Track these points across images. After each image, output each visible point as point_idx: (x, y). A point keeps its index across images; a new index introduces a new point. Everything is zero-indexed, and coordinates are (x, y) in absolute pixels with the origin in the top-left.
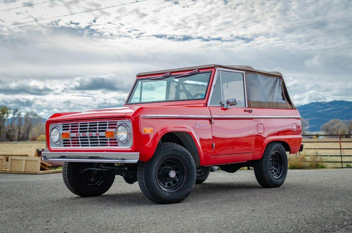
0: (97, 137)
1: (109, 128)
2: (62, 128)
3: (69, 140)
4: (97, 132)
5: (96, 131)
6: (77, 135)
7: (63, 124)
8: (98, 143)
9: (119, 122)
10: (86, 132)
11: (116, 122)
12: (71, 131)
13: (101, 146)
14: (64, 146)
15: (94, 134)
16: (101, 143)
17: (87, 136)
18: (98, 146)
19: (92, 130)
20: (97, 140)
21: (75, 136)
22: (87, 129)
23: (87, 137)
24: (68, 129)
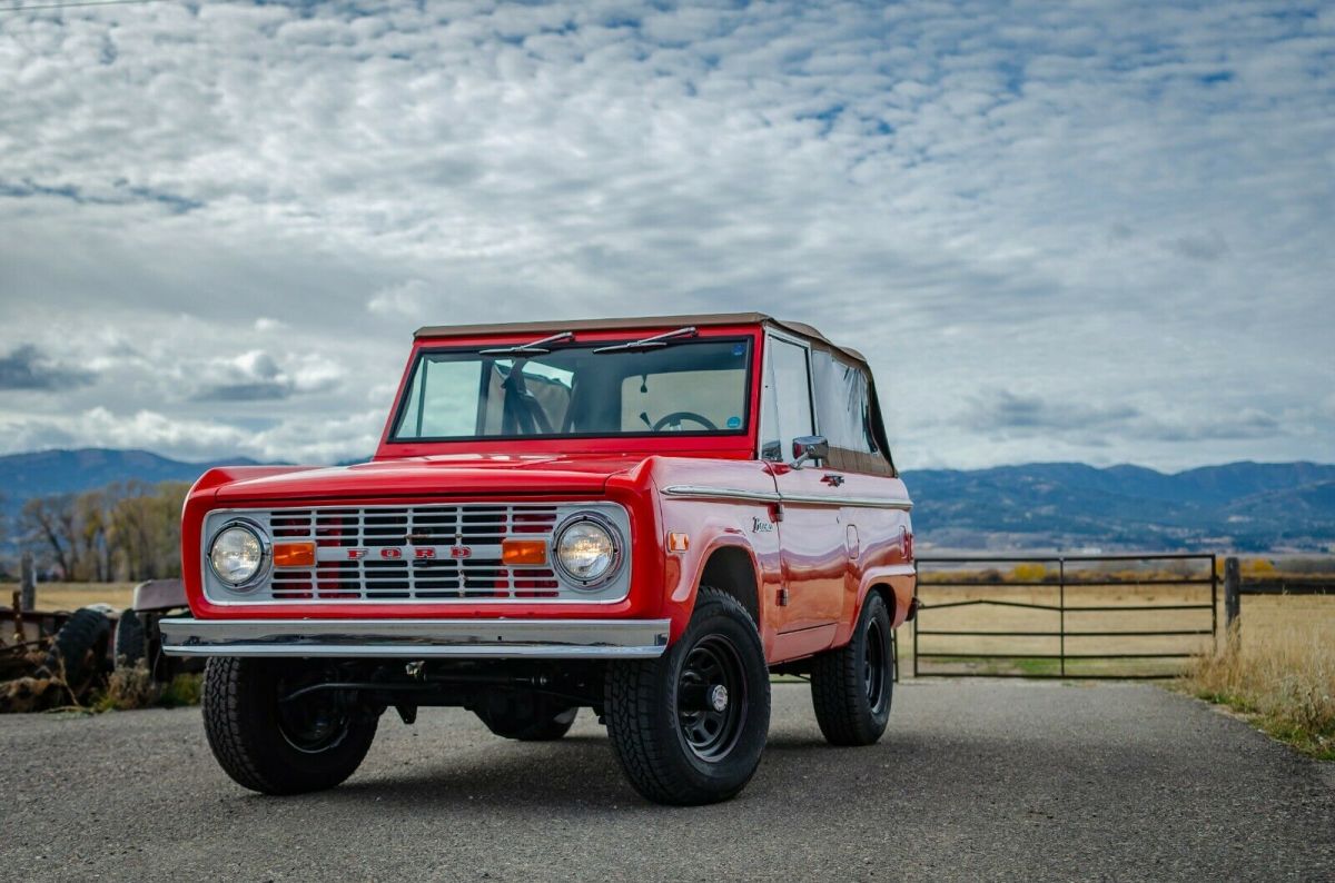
0: (454, 563)
1: (515, 529)
2: (270, 528)
3: (308, 575)
4: (459, 544)
5: (452, 541)
6: (353, 554)
7: (273, 513)
8: (456, 584)
9: (565, 510)
10: (403, 542)
11: (554, 508)
12: (317, 541)
13: (468, 595)
14: (276, 596)
15: (443, 552)
16: (468, 584)
17: (402, 558)
18: (456, 595)
19: (432, 536)
20: (455, 573)
21: (345, 558)
22: (404, 531)
23: (404, 563)
24: (307, 533)
